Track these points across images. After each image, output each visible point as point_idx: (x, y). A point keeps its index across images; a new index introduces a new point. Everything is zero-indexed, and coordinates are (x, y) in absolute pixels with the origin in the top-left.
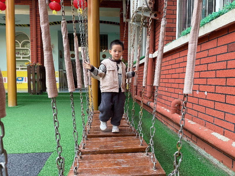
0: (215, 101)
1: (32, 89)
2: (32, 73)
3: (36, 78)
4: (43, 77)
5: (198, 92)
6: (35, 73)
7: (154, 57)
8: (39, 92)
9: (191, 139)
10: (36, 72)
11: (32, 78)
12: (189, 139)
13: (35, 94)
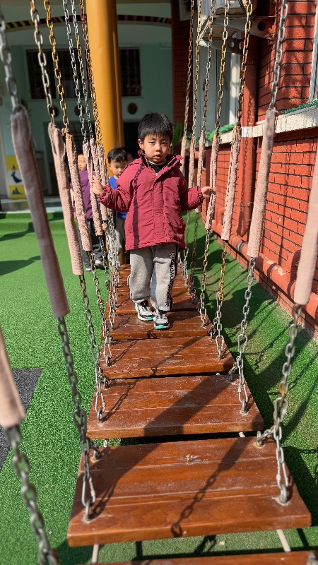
7: (255, 135)
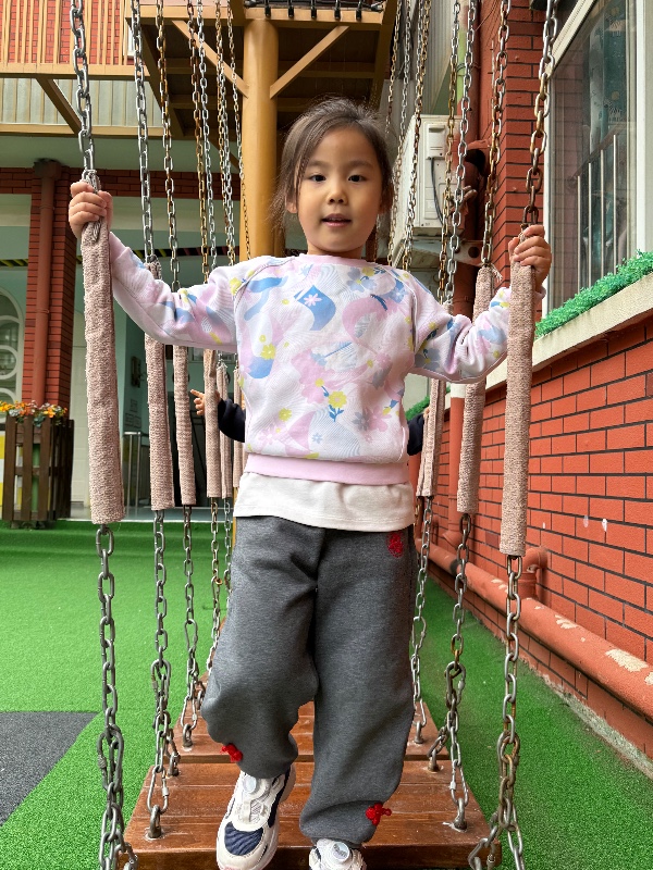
0: (624, 550)
1: (18, 506)
2: (21, 445)
3: (36, 466)
4: (63, 459)
5: (586, 522)
6: (36, 447)
8: (43, 519)
9: (575, 688)
10: (37, 441)
11: (19, 462)
12: (569, 690)
13: (28, 525)
